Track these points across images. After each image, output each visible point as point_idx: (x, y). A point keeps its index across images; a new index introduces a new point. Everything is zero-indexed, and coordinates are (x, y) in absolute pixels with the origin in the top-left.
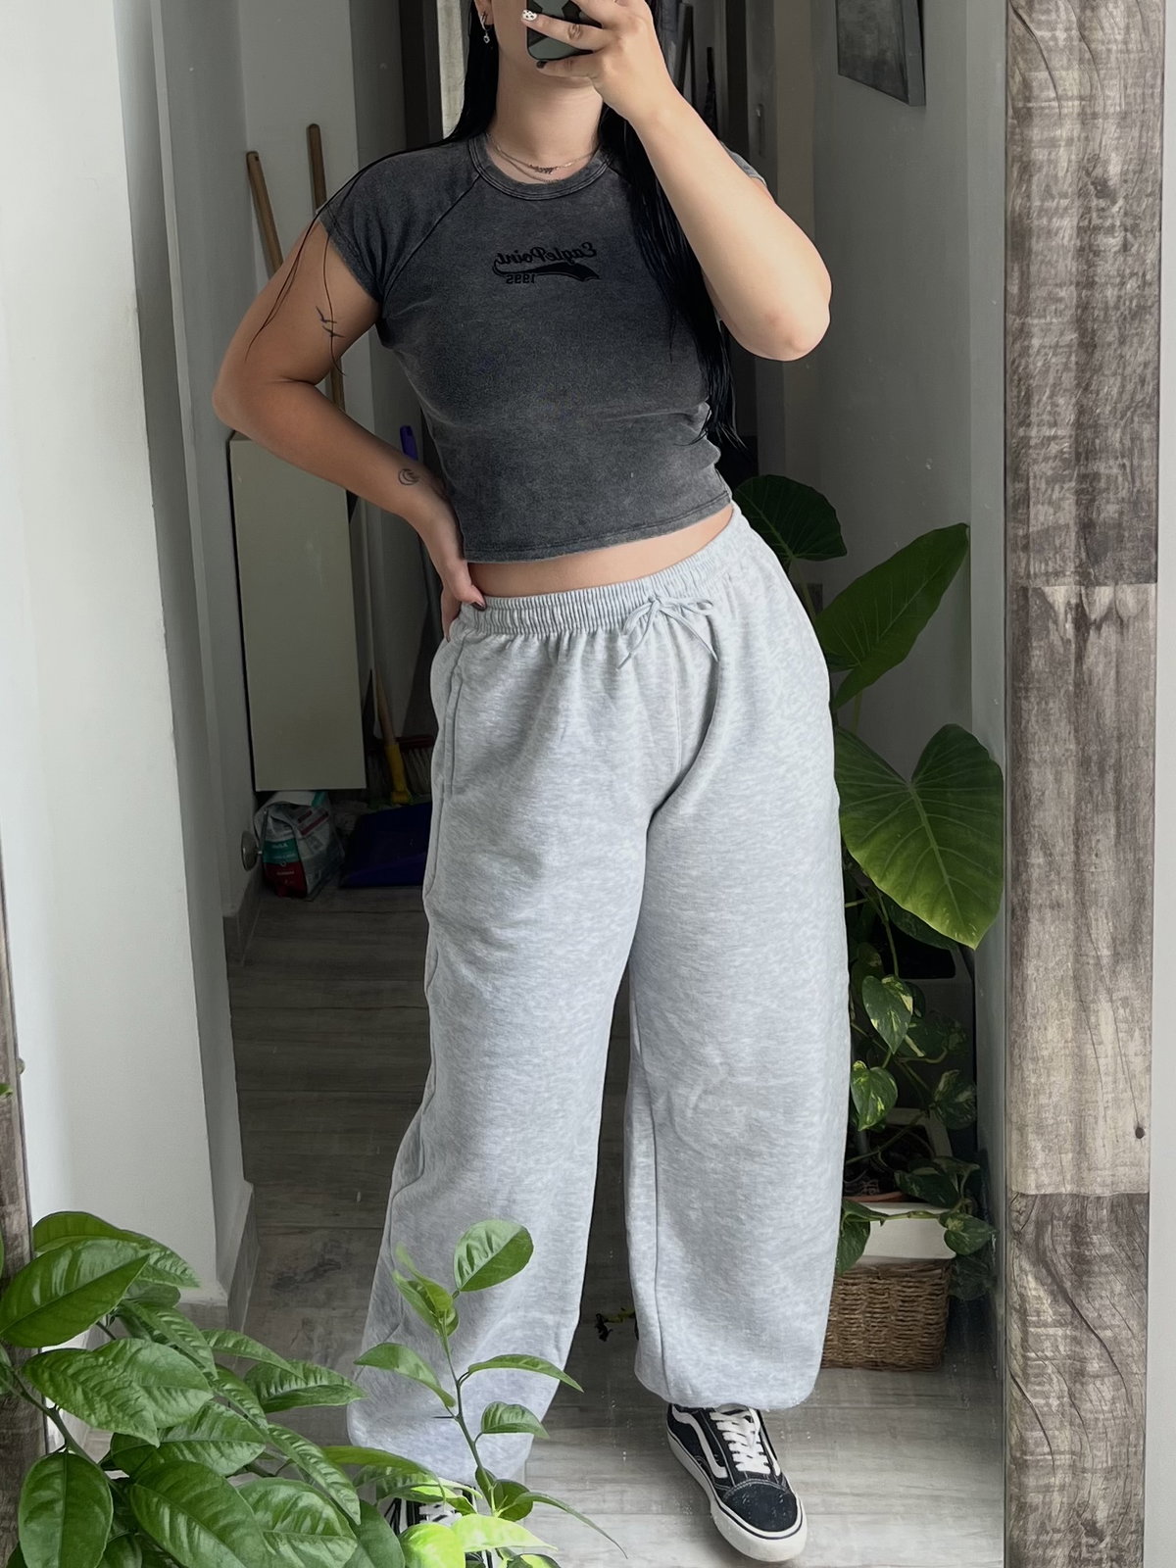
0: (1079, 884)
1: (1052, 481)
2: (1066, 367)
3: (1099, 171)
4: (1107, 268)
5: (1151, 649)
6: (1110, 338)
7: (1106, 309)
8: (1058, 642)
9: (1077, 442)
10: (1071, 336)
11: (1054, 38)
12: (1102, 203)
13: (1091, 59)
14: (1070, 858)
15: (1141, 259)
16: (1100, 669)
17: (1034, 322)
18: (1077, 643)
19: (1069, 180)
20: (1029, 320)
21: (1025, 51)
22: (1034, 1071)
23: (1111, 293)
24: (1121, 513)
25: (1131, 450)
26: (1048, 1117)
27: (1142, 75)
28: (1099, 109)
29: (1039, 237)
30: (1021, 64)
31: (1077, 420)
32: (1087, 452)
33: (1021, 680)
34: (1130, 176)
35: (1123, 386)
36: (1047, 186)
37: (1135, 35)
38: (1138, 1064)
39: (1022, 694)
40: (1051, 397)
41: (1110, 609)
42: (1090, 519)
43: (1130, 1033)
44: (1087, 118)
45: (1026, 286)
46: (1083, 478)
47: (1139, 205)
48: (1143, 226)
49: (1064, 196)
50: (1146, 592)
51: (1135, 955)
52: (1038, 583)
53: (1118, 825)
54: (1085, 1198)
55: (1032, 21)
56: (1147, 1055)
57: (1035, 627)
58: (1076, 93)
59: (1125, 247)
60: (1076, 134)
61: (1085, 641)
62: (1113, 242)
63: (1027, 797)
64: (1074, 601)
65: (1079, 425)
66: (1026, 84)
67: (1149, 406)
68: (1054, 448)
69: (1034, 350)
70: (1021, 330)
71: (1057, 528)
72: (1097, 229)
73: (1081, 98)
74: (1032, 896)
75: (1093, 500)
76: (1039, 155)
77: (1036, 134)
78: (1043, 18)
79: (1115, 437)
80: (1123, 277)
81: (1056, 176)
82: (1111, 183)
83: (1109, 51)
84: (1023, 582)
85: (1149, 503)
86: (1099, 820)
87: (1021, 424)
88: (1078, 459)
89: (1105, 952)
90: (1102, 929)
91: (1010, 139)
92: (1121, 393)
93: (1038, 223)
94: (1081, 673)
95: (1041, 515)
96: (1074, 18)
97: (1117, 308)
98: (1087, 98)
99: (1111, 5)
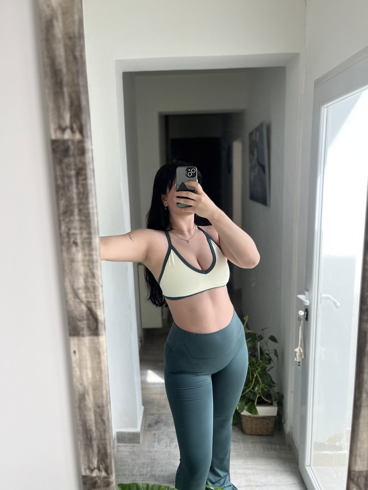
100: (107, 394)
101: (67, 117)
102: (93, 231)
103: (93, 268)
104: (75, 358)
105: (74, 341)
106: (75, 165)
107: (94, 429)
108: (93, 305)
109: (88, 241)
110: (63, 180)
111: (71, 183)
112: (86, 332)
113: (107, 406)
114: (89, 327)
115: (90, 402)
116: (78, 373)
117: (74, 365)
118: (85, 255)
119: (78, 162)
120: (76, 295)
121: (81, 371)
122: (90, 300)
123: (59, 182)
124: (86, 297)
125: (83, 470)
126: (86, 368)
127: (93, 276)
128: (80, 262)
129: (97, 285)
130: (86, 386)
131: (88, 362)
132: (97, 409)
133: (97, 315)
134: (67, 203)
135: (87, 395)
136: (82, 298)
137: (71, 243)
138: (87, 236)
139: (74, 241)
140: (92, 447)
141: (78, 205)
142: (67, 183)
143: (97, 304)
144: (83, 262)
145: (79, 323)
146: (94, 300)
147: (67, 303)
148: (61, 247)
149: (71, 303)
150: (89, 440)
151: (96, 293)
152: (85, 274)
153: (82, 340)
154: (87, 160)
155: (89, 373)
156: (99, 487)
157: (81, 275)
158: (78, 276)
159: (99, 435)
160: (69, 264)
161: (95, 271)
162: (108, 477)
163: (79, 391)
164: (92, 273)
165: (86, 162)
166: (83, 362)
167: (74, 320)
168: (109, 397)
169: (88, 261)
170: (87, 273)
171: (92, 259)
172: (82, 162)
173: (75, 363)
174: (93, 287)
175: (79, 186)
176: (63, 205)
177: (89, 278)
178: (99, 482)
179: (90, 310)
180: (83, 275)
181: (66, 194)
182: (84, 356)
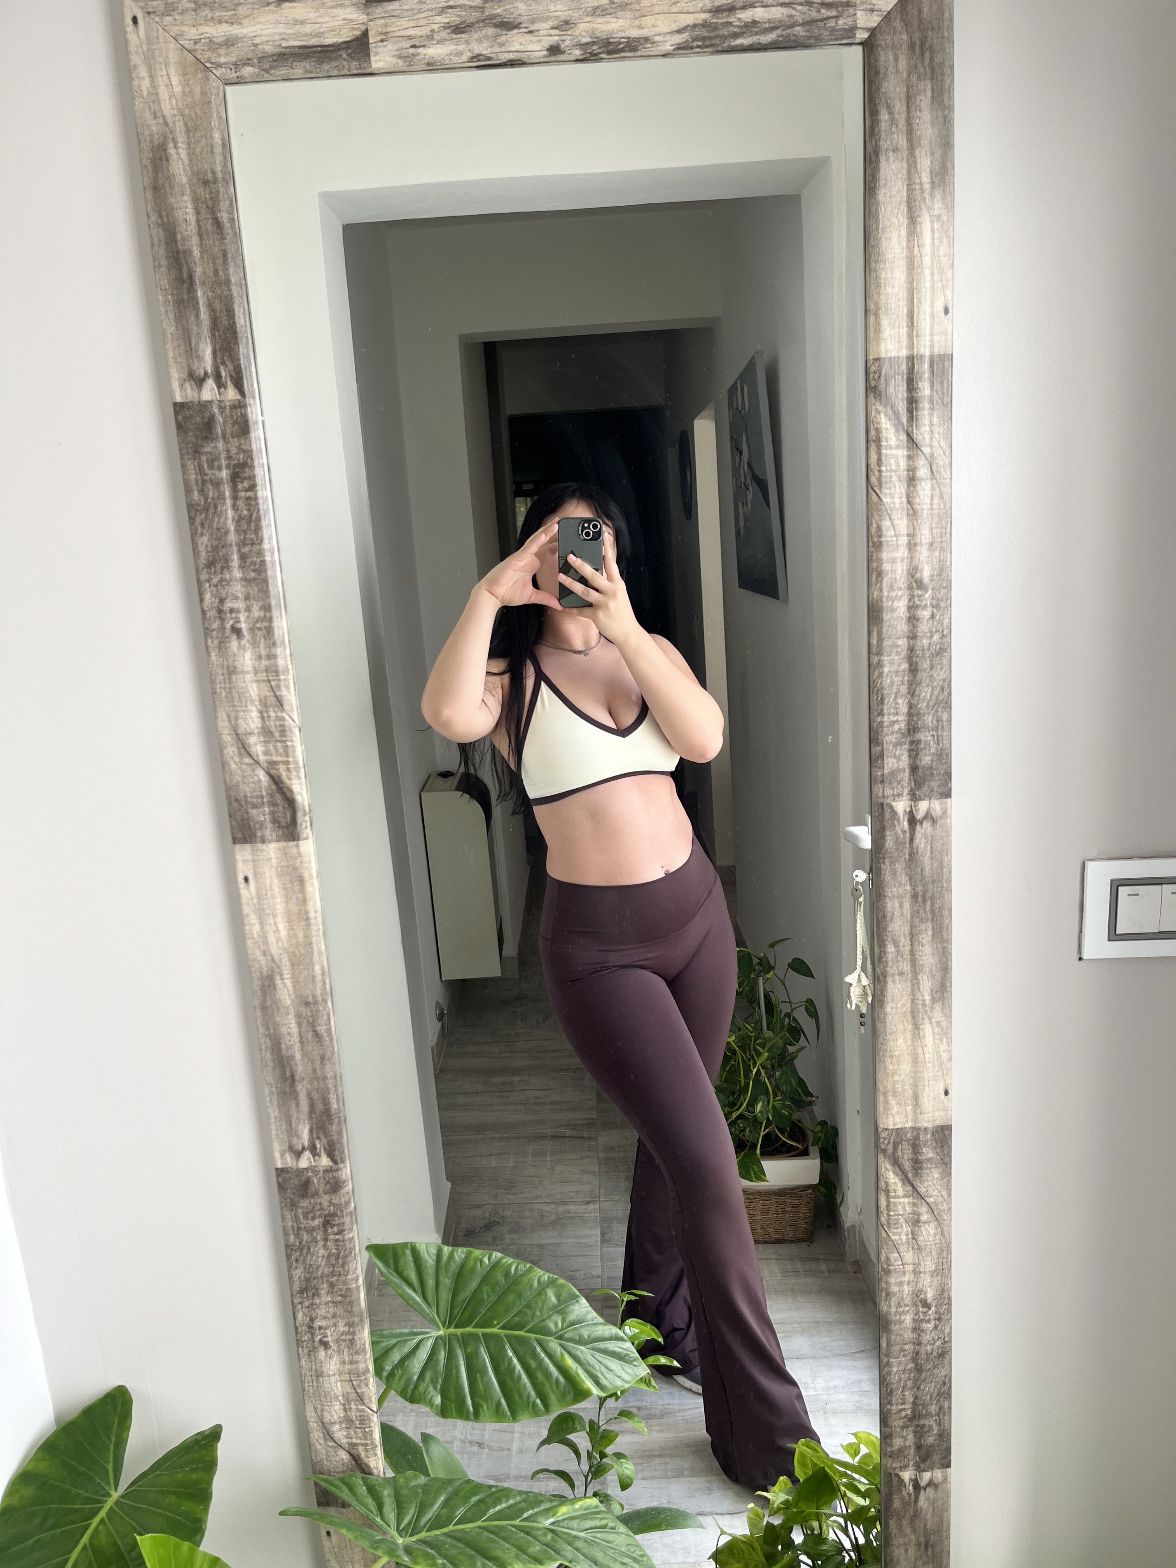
0: (913, 962)
1: (896, 745)
2: (902, 683)
4: (923, 627)
5: (949, 834)
6: (925, 666)
7: (923, 650)
8: (900, 832)
9: (909, 723)
10: (905, 666)
11: (894, 503)
12: (920, 592)
13: (913, 514)
15: (941, 623)
16: (922, 846)
17: (885, 658)
18: (910, 831)
19: (902, 581)
20: (883, 658)
21: (877, 509)
22: (891, 1063)
23: (925, 642)
24: (932, 761)
25: (937, 726)
26: (899, 1086)
27: (940, 522)
28: (918, 541)
29: (887, 612)
30: (876, 517)
31: (909, 711)
32: (914, 729)
33: (880, 853)
34: (935, 577)
35: (932, 692)
36: (892, 584)
37: (936, 500)
38: (945, 1056)
39: (881, 861)
40: (896, 698)
41: (927, 813)
42: (916, 765)
43: (941, 1040)
44: (912, 546)
45: (880, 640)
46: (912, 742)
47: (940, 593)
48: (942, 604)
49: (900, 589)
50: (945, 803)
51: (943, 999)
52: (889, 801)
53: (933, 929)
54: (919, 1129)
55: (882, 493)
56: (950, 1052)
57: (888, 825)
58: (905, 533)
59: (933, 616)
60: (906, 555)
61: (915, 830)
62: (925, 614)
63: (885, 917)
64: (908, 809)
65: (909, 714)
66: (879, 528)
67: (946, 702)
68: (896, 727)
69: (885, 675)
70: (878, 663)
71: (899, 770)
72: (917, 607)
73: (908, 535)
74: (889, 968)
75: (917, 754)
76: (887, 567)
77: (885, 555)
78: (888, 491)
79: (929, 719)
80: (931, 632)
81: (896, 578)
82: (925, 581)
83: (923, 509)
84: (880, 800)
85: (947, 755)
86: (923, 927)
87: (878, 715)
88: (909, 733)
89: (927, 998)
90: (926, 986)
91: (869, 560)
92: (931, 696)
93: (886, 604)
94: (912, 848)
95: (890, 764)
96: (904, 492)
97: (929, 649)
98: (911, 535)
99: (923, 483)
100: (323, 972)
101: (207, 352)
102: (273, 603)
103: (278, 686)
104: (247, 893)
105: (243, 854)
106: (229, 458)
107: (298, 1056)
108: (282, 768)
109: (266, 624)
110: (202, 491)
111: (222, 497)
112: (269, 831)
113: (325, 1001)
114: (274, 821)
115: (285, 991)
116: (256, 928)
117: (246, 909)
118: (260, 658)
119: (234, 451)
120: (244, 749)
121: (262, 924)
122: (275, 758)
123: (196, 495)
124: (266, 753)
125: (277, 1155)
126: (274, 916)
127: (280, 703)
128: (248, 672)
129: (287, 723)
130: (277, 958)
131: (278, 900)
132: (303, 1009)
133: (291, 791)
134: (215, 543)
135: (278, 977)
136: (258, 756)
137: (228, 632)
138: (262, 614)
139: (232, 627)
140: (296, 1098)
141: (238, 545)
142: (213, 499)
143: (291, 766)
144: (256, 672)
145: (254, 812)
146: (284, 759)
147: (223, 767)
148: (206, 642)
149: (233, 766)
150: (288, 1082)
151: (289, 743)
152: (260, 700)
153: (262, 851)
154: (254, 446)
155: (281, 927)
156: (316, 1194)
157: (252, 702)
158: (246, 706)
159: (310, 1069)
160: (224, 679)
161: (284, 692)
162: (335, 1167)
163: (261, 968)
164: (276, 696)
165: (251, 451)
166: (265, 902)
167: (241, 805)
168: (327, 981)
169: (267, 671)
170: (265, 697)
171: (276, 665)
172: (244, 451)
173: (248, 904)
174: (279, 729)
175: (239, 503)
176: (207, 546)
177: (271, 709)
178: (315, 1180)
179: (276, 781)
180: (257, 703)
181: (212, 521)
182: (268, 888)
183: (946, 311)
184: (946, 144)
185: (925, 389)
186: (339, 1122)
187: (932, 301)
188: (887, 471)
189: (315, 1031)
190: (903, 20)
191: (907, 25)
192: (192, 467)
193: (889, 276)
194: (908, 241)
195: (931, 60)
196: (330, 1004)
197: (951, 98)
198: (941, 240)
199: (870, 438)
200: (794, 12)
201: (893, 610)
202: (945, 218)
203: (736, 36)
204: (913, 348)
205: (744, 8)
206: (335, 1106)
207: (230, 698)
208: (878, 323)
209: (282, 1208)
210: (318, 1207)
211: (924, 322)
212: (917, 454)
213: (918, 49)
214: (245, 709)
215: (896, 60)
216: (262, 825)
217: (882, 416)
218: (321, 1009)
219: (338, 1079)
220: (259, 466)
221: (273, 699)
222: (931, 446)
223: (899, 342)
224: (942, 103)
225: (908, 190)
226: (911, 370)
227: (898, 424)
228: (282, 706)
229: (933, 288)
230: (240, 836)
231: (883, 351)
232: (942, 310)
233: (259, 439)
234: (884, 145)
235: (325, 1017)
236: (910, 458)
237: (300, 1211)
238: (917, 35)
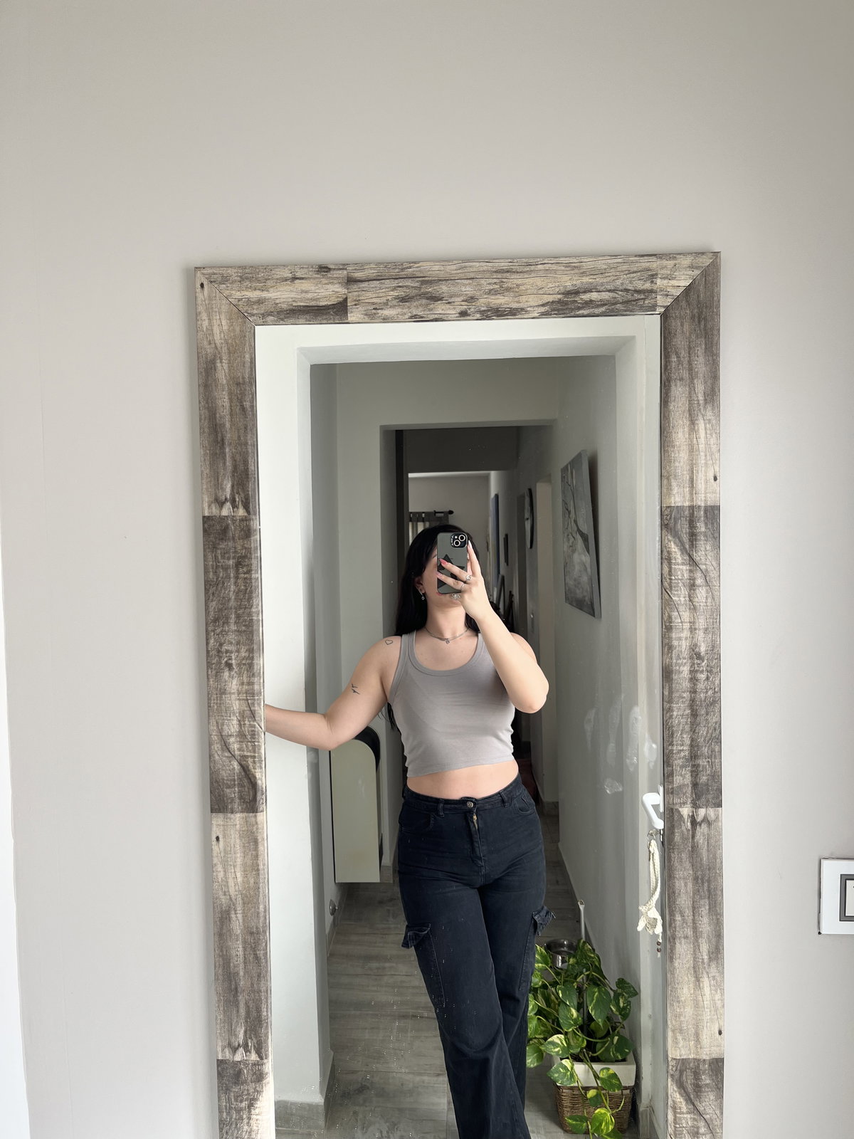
0: (695, 929)
1: (682, 767)
2: (686, 723)
3: (697, 650)
4: (701, 686)
5: (720, 834)
6: (703, 712)
7: (701, 701)
8: (685, 830)
9: (691, 752)
10: (688, 711)
11: (680, 600)
12: (699, 661)
13: (693, 608)
14: (691, 918)
15: (713, 682)
16: (701, 841)
18: (692, 830)
19: (686, 652)
20: (672, 705)
21: (669, 605)
22: (679, 1007)
23: (703, 695)
24: (708, 780)
25: (711, 755)
26: (684, 1025)
27: (712, 615)
28: (697, 627)
29: (675, 674)
30: (668, 609)
31: (691, 743)
32: (695, 756)
33: (670, 845)
34: (709, 651)
35: (708, 731)
36: (678, 655)
37: (709, 600)
38: (719, 1003)
39: (671, 851)
40: (681, 734)
41: (704, 817)
42: (697, 782)
43: (716, 991)
44: (693, 630)
45: (671, 692)
46: (693, 766)
47: (712, 662)
48: (714, 670)
49: (685, 658)
50: (718, 811)
51: (717, 959)
52: (677, 807)
53: (710, 905)
54: (699, 1060)
55: (672, 594)
56: (722, 1000)
57: (676, 824)
58: (688, 621)
59: (708, 678)
60: (688, 636)
61: (695, 830)
62: (702, 676)
63: (674, 892)
64: (690, 814)
65: (691, 746)
66: (670, 617)
67: (717, 739)
68: (682, 754)
69: (674, 716)
70: (670, 709)
71: (684, 785)
72: (697, 671)
73: (690, 622)
74: (677, 933)
75: (697, 775)
76: (675, 643)
77: (673, 635)
78: (675, 593)
79: (705, 750)
80: (707, 689)
81: (681, 651)
82: (702, 654)
83: (700, 606)
84: (672, 806)
85: (718, 776)
86: (702, 902)
87: (669, 745)
88: (691, 759)
89: (706, 957)
90: (704, 948)
91: (663, 637)
92: (707, 734)
93: (675, 668)
94: (694, 842)
95: (678, 780)
96: (687, 594)
97: (705, 701)
98: (692, 623)
99: (700, 589)
100: (265, 912)
101: (228, 485)
102: (256, 647)
103: (253, 704)
104: (217, 849)
105: (218, 820)
106: (235, 552)
108: (250, 760)
109: (250, 661)
110: (215, 573)
111: (228, 577)
112: (236, 805)
113: (264, 932)
114: (241, 798)
115: (237, 924)
116: (221, 875)
117: (215, 860)
118: (242, 684)
119: (239, 547)
120: (226, 746)
121: (225, 872)
122: (246, 753)
123: (211, 575)
124: (239, 750)
125: (219, 1049)
126: (235, 866)
127: (253, 715)
128: (234, 693)
129: (257, 730)
130: (233, 897)
131: (238, 855)
132: (248, 937)
133: (255, 777)
134: (220, 606)
135: (233, 912)
136: (234, 751)
137: (223, 666)
138: (247, 654)
139: (226, 662)
140: (237, 1006)
141: (236, 608)
142: (222, 578)
143: (256, 759)
144: (239, 694)
145: (228, 791)
146: (252, 754)
147: (210, 758)
148: (208, 671)
149: (217, 757)
150: (233, 993)
151: (256, 744)
152: (240, 712)
153: (230, 819)
154: (252, 545)
155: (239, 875)
156: (245, 1082)
157: (234, 714)
158: (230, 717)
159: (249, 984)
160: (217, 697)
161: (257, 708)
162: (261, 1062)
163: (221, 905)
164: (251, 710)
165: (251, 548)
166: (229, 856)
167: (220, 786)
168: (267, 917)
169: (246, 693)
170: (244, 711)
171: (253, 689)
172: (246, 548)
173: (217, 856)
174: (251, 733)
175: (239, 581)
176: (215, 608)
177: (247, 719)
178: (245, 1071)
179: (245, 770)
180: (237, 715)
181: (220, 593)
182: (232, 846)
183: (715, 479)
184: (714, 376)
185: (701, 527)
186: (267, 1027)
187: (706, 472)
188: (676, 579)
189: (255, 954)
190: (687, 301)
191: (689, 304)
192: (210, 557)
193: (677, 455)
194: (689, 435)
195: (705, 326)
196: (268, 934)
197: (718, 349)
198: (711, 435)
199: (664, 557)
200: (617, 296)
201: (680, 672)
202: (714, 422)
203: (579, 308)
204: (693, 501)
205: (585, 292)
206: (265, 1014)
207: (220, 711)
208: (670, 484)
209: (219, 1091)
210: (246, 1092)
211: (700, 486)
212: (696, 569)
213: (696, 320)
214: (229, 718)
215: (682, 325)
216: (232, 800)
217: (672, 543)
218: (261, 937)
219: (269, 992)
220: (255, 558)
221: (249, 712)
222: (705, 564)
223: (684, 497)
224: (712, 352)
225: (689, 404)
226: (692, 515)
227: (683, 550)
228: (254, 717)
229: (706, 464)
230: (216, 807)
231: (673, 502)
232: (713, 478)
233: (257, 541)
234: (674, 376)
235: (264, 944)
236: (691, 571)
237: (232, 1094)
238: (696, 311)
